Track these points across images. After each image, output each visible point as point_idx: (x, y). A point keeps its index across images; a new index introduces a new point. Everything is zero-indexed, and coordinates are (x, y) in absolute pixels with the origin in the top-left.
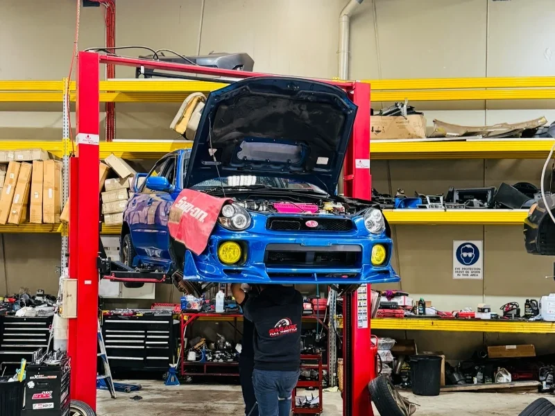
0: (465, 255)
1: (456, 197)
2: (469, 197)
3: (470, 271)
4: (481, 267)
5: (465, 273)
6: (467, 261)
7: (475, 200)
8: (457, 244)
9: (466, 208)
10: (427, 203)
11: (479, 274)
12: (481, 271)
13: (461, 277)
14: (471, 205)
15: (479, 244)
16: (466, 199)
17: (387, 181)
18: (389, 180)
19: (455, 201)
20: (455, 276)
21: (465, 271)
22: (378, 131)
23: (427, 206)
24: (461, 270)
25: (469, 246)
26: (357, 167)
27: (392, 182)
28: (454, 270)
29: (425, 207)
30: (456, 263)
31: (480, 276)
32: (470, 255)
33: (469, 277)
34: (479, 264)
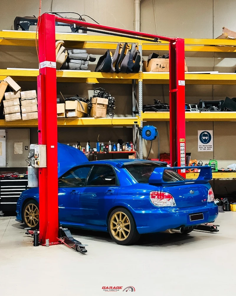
0: (204, 138)
1: (204, 105)
2: (210, 105)
3: (206, 147)
4: (212, 145)
5: (204, 148)
6: (205, 141)
7: (214, 107)
8: (200, 132)
9: (211, 111)
10: (190, 108)
11: (211, 148)
12: (212, 147)
13: (202, 150)
14: (212, 110)
15: (211, 132)
16: (209, 106)
17: (162, 97)
18: (163, 96)
19: (203, 108)
20: (199, 150)
21: (204, 147)
22: (163, 67)
23: (190, 110)
24: (202, 146)
25: (206, 133)
26: (179, 85)
27: (165, 97)
28: (199, 147)
29: (189, 111)
30: (200, 143)
31: (212, 150)
32: (206, 138)
33: (206, 150)
34: (211, 143)
